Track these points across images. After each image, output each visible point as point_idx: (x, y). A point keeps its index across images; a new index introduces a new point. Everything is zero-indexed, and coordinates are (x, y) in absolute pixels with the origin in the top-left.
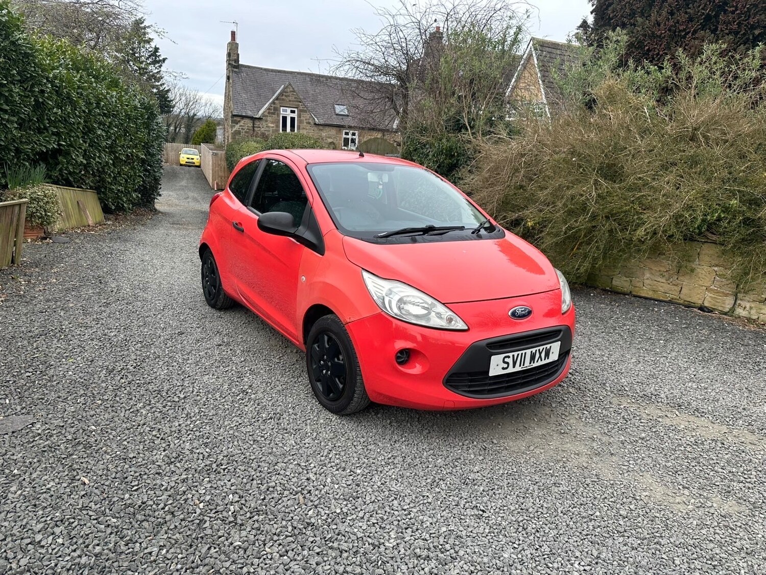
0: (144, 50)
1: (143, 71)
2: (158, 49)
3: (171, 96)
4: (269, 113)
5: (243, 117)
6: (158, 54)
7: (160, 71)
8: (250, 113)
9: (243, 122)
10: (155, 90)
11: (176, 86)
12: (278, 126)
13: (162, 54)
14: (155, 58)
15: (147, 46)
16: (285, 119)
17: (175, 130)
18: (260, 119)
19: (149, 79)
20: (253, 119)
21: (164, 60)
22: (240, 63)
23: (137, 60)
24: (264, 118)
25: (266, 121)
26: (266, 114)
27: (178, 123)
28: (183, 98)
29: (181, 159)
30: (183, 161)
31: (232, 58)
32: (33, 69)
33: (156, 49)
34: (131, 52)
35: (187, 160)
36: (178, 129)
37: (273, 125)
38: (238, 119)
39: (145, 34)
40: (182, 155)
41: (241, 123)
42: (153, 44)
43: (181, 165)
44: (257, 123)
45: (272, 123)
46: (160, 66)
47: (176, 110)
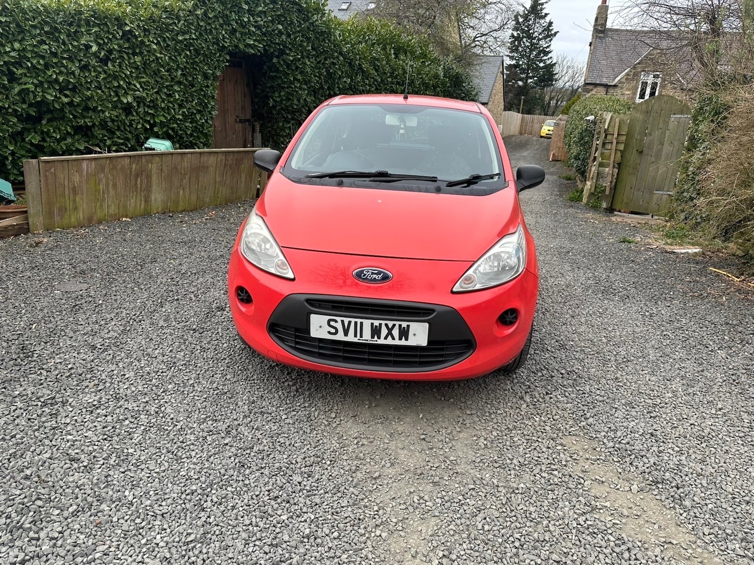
0: (537, 25)
1: (533, 47)
2: (552, 23)
3: (557, 69)
4: (627, 79)
5: (596, 85)
6: (551, 28)
7: (550, 46)
8: (604, 81)
9: (595, 90)
10: (542, 65)
11: (565, 59)
12: (634, 94)
13: (555, 28)
14: (548, 33)
15: (542, 21)
16: (645, 84)
17: (557, 103)
18: (615, 86)
19: (539, 53)
20: (607, 86)
21: (556, 33)
22: (607, 27)
23: (530, 37)
24: (619, 85)
25: (622, 88)
26: (623, 80)
27: (560, 96)
28: (570, 71)
29: (543, 130)
30: (543, 133)
31: (600, 22)
32: (327, 45)
33: (550, 23)
34: (526, 29)
35: (548, 132)
36: (559, 103)
37: (629, 93)
38: (590, 87)
39: (542, 9)
40: (544, 127)
41: (593, 92)
42: (548, 19)
43: (542, 137)
44: (611, 91)
45: (628, 90)
46: (550, 41)
47: (560, 84)
